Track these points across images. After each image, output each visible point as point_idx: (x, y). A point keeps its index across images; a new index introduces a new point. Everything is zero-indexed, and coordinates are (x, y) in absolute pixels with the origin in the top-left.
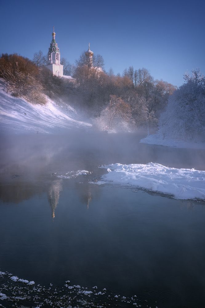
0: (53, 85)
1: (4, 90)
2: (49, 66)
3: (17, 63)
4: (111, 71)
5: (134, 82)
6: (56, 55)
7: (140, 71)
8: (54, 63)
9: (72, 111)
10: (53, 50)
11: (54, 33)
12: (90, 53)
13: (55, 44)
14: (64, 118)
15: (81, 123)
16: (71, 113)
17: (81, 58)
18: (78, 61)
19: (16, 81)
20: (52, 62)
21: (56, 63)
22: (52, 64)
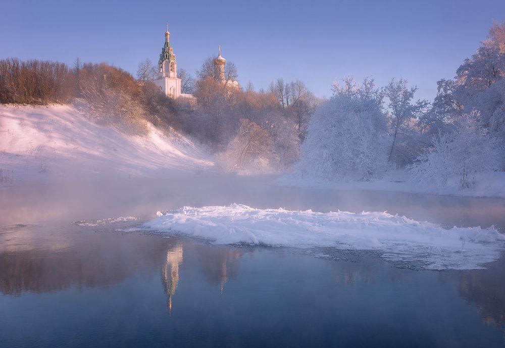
0: (158, 107)
1: (84, 116)
2: (160, 80)
3: (105, 76)
4: (250, 85)
5: (285, 101)
6: (170, 64)
7: (293, 85)
8: (168, 76)
9: (188, 145)
10: (166, 57)
11: (168, 32)
12: (220, 61)
13: (169, 49)
14: (176, 155)
15: (201, 161)
16: (186, 148)
17: (204, 66)
18: (200, 71)
19: (103, 103)
20: (164, 75)
21: (171, 76)
22: (164, 78)
